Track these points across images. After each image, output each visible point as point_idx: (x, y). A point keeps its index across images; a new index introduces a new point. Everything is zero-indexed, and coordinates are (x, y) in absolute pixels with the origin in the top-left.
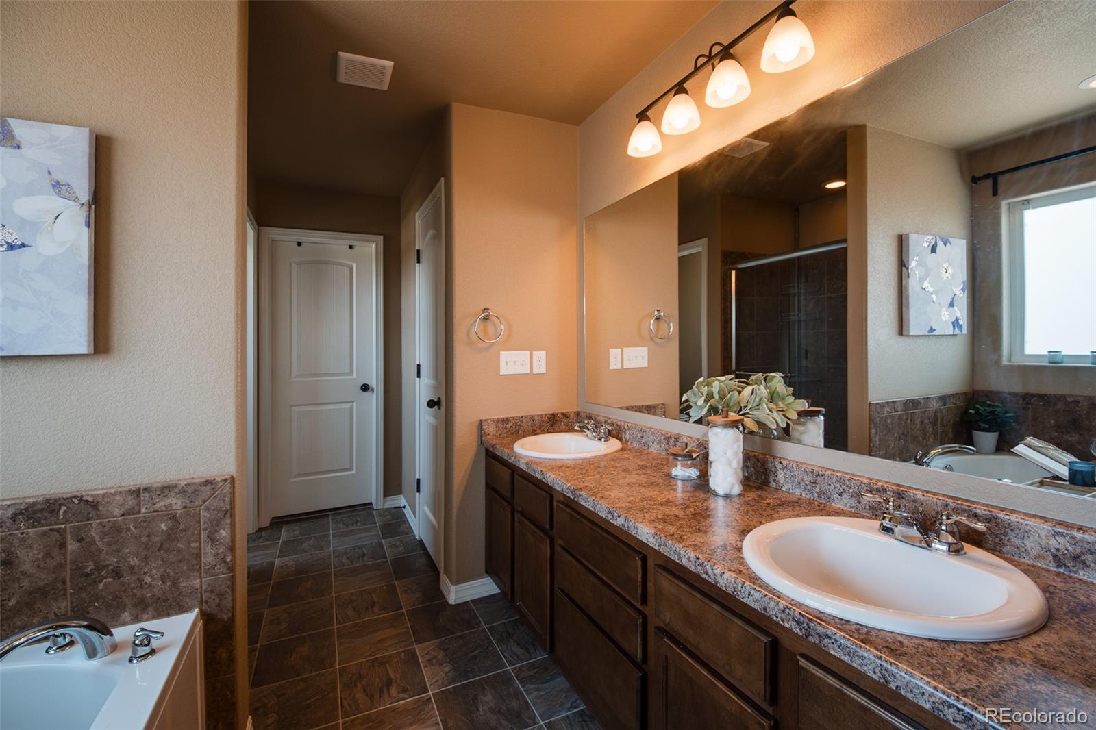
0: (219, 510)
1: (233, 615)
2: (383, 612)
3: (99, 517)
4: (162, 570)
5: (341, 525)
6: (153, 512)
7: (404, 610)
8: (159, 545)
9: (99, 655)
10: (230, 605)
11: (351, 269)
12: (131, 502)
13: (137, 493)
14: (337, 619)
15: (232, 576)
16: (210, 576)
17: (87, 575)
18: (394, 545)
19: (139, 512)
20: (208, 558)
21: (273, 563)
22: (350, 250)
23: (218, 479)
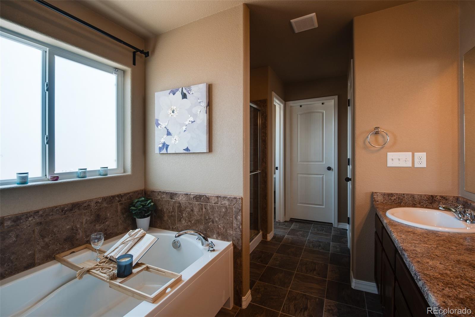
0: (238, 209)
1: (242, 249)
2: (317, 275)
3: (209, 203)
4: (223, 225)
5: (316, 229)
6: (221, 204)
7: (327, 279)
8: (222, 216)
9: (204, 245)
10: (241, 244)
11: (323, 114)
12: (216, 200)
13: (218, 197)
14: (297, 269)
15: (242, 234)
16: (235, 232)
17: (207, 220)
18: (336, 246)
19: (218, 204)
20: (235, 225)
21: (284, 236)
22: (323, 105)
23: (238, 198)
